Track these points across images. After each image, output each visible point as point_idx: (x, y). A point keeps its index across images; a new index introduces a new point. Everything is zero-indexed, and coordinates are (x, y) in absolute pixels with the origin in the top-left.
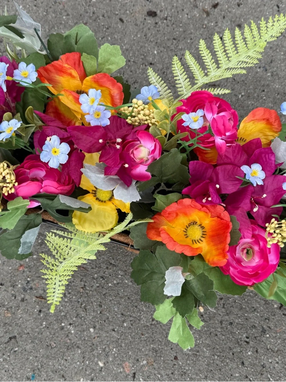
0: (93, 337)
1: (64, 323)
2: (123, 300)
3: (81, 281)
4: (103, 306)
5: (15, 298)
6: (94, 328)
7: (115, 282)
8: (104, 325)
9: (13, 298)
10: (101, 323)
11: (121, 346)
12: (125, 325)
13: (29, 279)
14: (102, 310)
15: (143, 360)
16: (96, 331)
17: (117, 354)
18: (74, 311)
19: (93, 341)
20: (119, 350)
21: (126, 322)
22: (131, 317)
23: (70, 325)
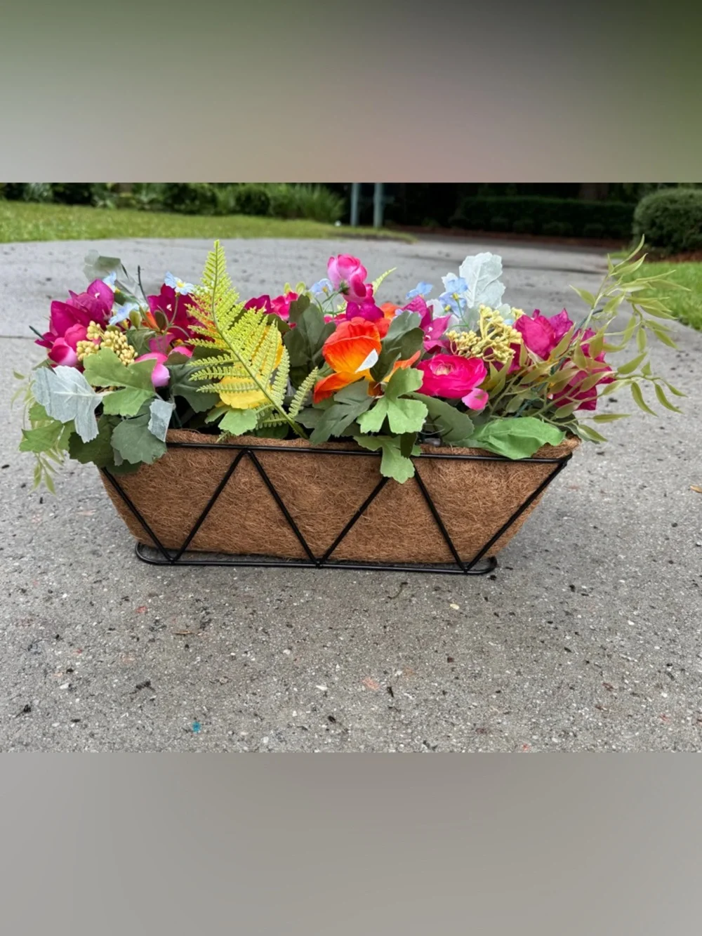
0: (293, 659)
1: (234, 652)
2: (324, 615)
3: (246, 608)
4: (294, 625)
5: (138, 639)
6: (290, 649)
7: (302, 601)
8: (306, 644)
9: (135, 640)
10: (298, 642)
11: (347, 661)
12: (342, 639)
13: (157, 618)
14: (294, 630)
15: (396, 670)
16: (294, 652)
17: (345, 672)
18: (247, 637)
19: (295, 664)
20: (346, 667)
21: (340, 636)
22: (346, 629)
23: (246, 652)
